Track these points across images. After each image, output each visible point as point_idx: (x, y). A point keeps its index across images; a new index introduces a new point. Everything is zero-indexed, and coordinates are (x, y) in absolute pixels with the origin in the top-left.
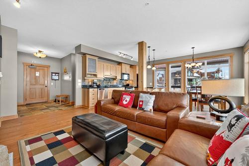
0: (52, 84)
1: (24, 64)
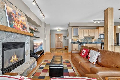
0: (64, 41)
1: (55, 34)
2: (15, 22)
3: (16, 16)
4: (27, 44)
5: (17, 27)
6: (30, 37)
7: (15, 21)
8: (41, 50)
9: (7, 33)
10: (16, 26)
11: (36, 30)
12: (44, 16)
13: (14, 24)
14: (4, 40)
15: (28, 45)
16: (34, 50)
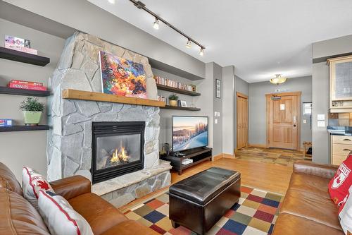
0: (305, 121)
1: (266, 95)
2: (116, 80)
3: (119, 68)
4: (149, 125)
5: (120, 90)
6: (159, 110)
7: (117, 77)
8: (201, 145)
9: (100, 104)
10: (117, 88)
11: (190, 89)
12: (202, 48)
13: (113, 84)
14: (96, 117)
15: (152, 128)
16: (173, 142)
